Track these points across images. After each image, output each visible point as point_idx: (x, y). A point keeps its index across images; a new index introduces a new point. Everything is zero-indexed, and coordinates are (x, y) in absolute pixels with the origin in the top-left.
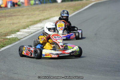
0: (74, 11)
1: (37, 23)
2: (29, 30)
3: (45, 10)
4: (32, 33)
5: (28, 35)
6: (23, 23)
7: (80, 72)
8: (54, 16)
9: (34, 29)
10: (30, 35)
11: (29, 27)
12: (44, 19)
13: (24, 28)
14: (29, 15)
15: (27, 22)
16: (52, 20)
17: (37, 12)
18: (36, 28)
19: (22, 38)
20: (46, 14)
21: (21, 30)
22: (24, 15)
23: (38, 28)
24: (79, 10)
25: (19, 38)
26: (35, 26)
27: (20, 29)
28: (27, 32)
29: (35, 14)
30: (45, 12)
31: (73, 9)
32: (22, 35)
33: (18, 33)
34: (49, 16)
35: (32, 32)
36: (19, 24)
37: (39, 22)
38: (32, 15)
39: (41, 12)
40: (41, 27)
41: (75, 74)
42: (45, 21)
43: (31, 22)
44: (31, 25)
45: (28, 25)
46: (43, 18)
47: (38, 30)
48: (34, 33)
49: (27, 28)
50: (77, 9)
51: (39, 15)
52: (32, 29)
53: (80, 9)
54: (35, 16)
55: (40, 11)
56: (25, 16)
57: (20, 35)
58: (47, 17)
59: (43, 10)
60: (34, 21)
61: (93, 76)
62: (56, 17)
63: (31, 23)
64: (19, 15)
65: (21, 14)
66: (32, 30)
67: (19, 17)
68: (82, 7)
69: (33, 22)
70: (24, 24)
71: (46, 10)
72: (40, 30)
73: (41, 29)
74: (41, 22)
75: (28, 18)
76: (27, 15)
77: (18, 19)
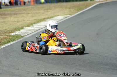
0: (78, 11)
1: (41, 22)
2: (33, 28)
3: (49, 9)
4: (35, 31)
5: (31, 32)
6: (27, 21)
8: (58, 16)
9: (37, 27)
10: (33, 32)
11: (33, 25)
12: (48, 18)
13: (28, 26)
14: (34, 13)
15: (32, 20)
16: (55, 19)
17: (42, 11)
18: (39, 26)
19: (25, 36)
20: (50, 13)
21: (25, 28)
22: (29, 14)
23: (41, 26)
24: (82, 10)
25: (22, 35)
26: (39, 24)
27: (24, 27)
29: (39, 13)
30: (49, 11)
31: (76, 9)
33: (22, 31)
34: (53, 15)
35: (36, 30)
36: (24, 22)
37: (42, 21)
38: (37, 13)
39: (46, 11)
40: (44, 25)
42: (49, 19)
43: (35, 20)
44: (35, 23)
45: (32, 23)
46: (47, 16)
47: (42, 28)
49: (31, 26)
50: (81, 9)
51: (43, 13)
52: (35, 27)
53: (84, 9)
55: (45, 10)
56: (30, 15)
57: (23, 32)
58: (50, 16)
59: (47, 10)
60: (39, 20)
61: (92, 74)
62: (60, 16)
63: (35, 21)
64: (24, 14)
65: (26, 13)
66: (36, 28)
67: (24, 15)
68: (86, 8)
69: (37, 20)
70: (29, 22)
71: (51, 9)
72: (43, 28)
73: (45, 27)
74: (45, 20)
75: (32, 16)
76: (32, 13)
77: (23, 17)
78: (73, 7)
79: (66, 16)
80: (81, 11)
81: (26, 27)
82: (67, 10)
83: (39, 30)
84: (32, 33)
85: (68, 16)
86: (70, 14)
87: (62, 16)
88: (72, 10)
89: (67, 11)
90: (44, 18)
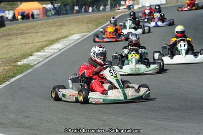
1: (53, 44)
2: (44, 54)
3: (63, 25)
4: (47, 58)
6: (37, 43)
7: (104, 113)
8: (74, 34)
9: (49, 52)
10: (45, 59)
11: (44, 48)
12: (62, 38)
13: (38, 51)
14: (44, 31)
15: (42, 42)
16: (71, 39)
17: (54, 29)
18: (52, 51)
19: (35, 65)
20: (64, 31)
21: (34, 54)
22: (38, 32)
23: (54, 51)
25: (32, 65)
26: (52, 47)
27: (33, 52)
28: (41, 56)
29: (51, 31)
30: (63, 28)
31: (95, 24)
32: (35, 60)
33: (31, 58)
34: (67, 34)
35: (48, 56)
36: (33, 44)
37: (55, 42)
39: (58, 28)
40: (58, 49)
41: (98, 116)
43: (46, 41)
44: (46, 46)
45: (43, 46)
46: (60, 36)
48: (49, 56)
49: (42, 50)
51: (56, 31)
52: (47, 52)
53: (104, 24)
54: (51, 33)
55: (57, 26)
56: (40, 34)
57: (33, 60)
58: (64, 35)
59: (60, 26)
60: (50, 40)
62: (76, 35)
63: (46, 43)
64: (33, 33)
65: (35, 31)
66: (48, 54)
67: (33, 35)
68: (106, 21)
69: (48, 41)
70: (39, 44)
71: (65, 26)
74: (59, 42)
75: (43, 36)
76: (42, 32)
77: (31, 38)
78: (91, 21)
79: (83, 34)
80: (101, 26)
81: (36, 52)
82: (84, 25)
83: (51, 55)
84: (43, 60)
85: (86, 34)
86: (88, 32)
87: (78, 34)
88: (90, 25)
89: (84, 27)
90: (57, 38)
